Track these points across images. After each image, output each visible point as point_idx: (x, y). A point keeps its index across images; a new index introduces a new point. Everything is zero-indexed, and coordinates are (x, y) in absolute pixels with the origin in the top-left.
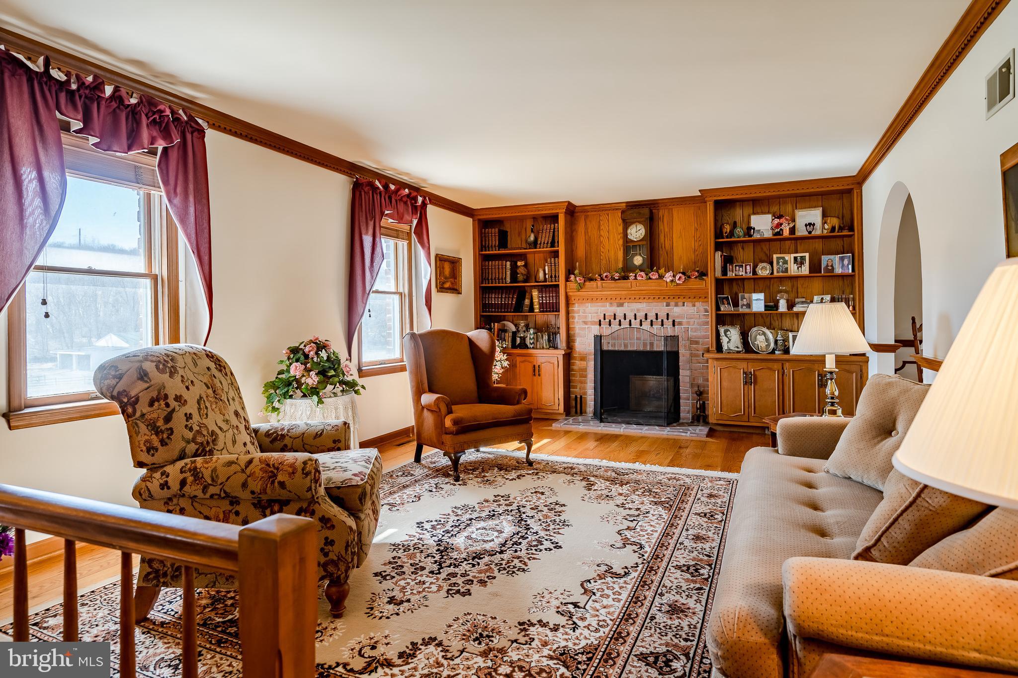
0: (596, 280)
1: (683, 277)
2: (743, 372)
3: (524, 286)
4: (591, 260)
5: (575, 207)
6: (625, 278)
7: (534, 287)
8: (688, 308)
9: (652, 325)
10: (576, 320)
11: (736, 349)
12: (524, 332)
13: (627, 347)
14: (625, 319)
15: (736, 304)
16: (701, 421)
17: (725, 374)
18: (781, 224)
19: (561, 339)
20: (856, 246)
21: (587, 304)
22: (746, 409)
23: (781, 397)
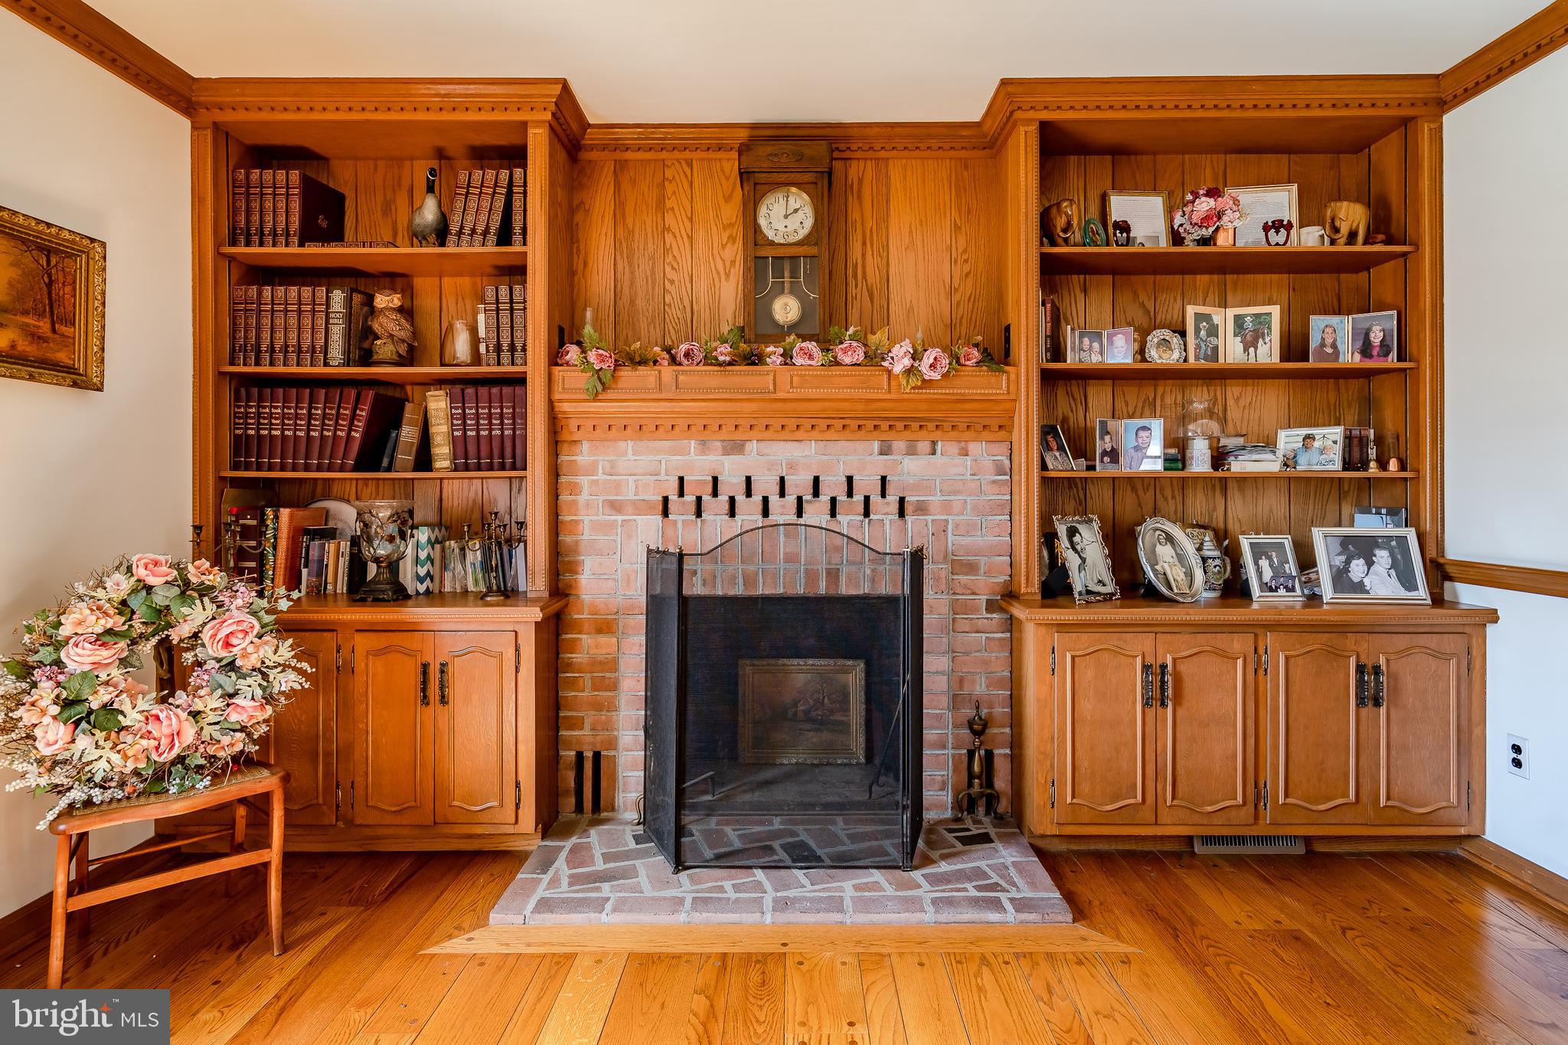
0: (655, 362)
1: (944, 361)
2: (1143, 666)
3: (401, 379)
5: (581, 116)
6: (754, 359)
7: (440, 382)
8: (945, 459)
9: (833, 513)
10: (583, 497)
11: (1100, 589)
12: (391, 539)
13: (755, 584)
14: (749, 493)
17: (1087, 675)
19: (530, 566)
21: (622, 444)
22: (1150, 784)
23: (1251, 742)
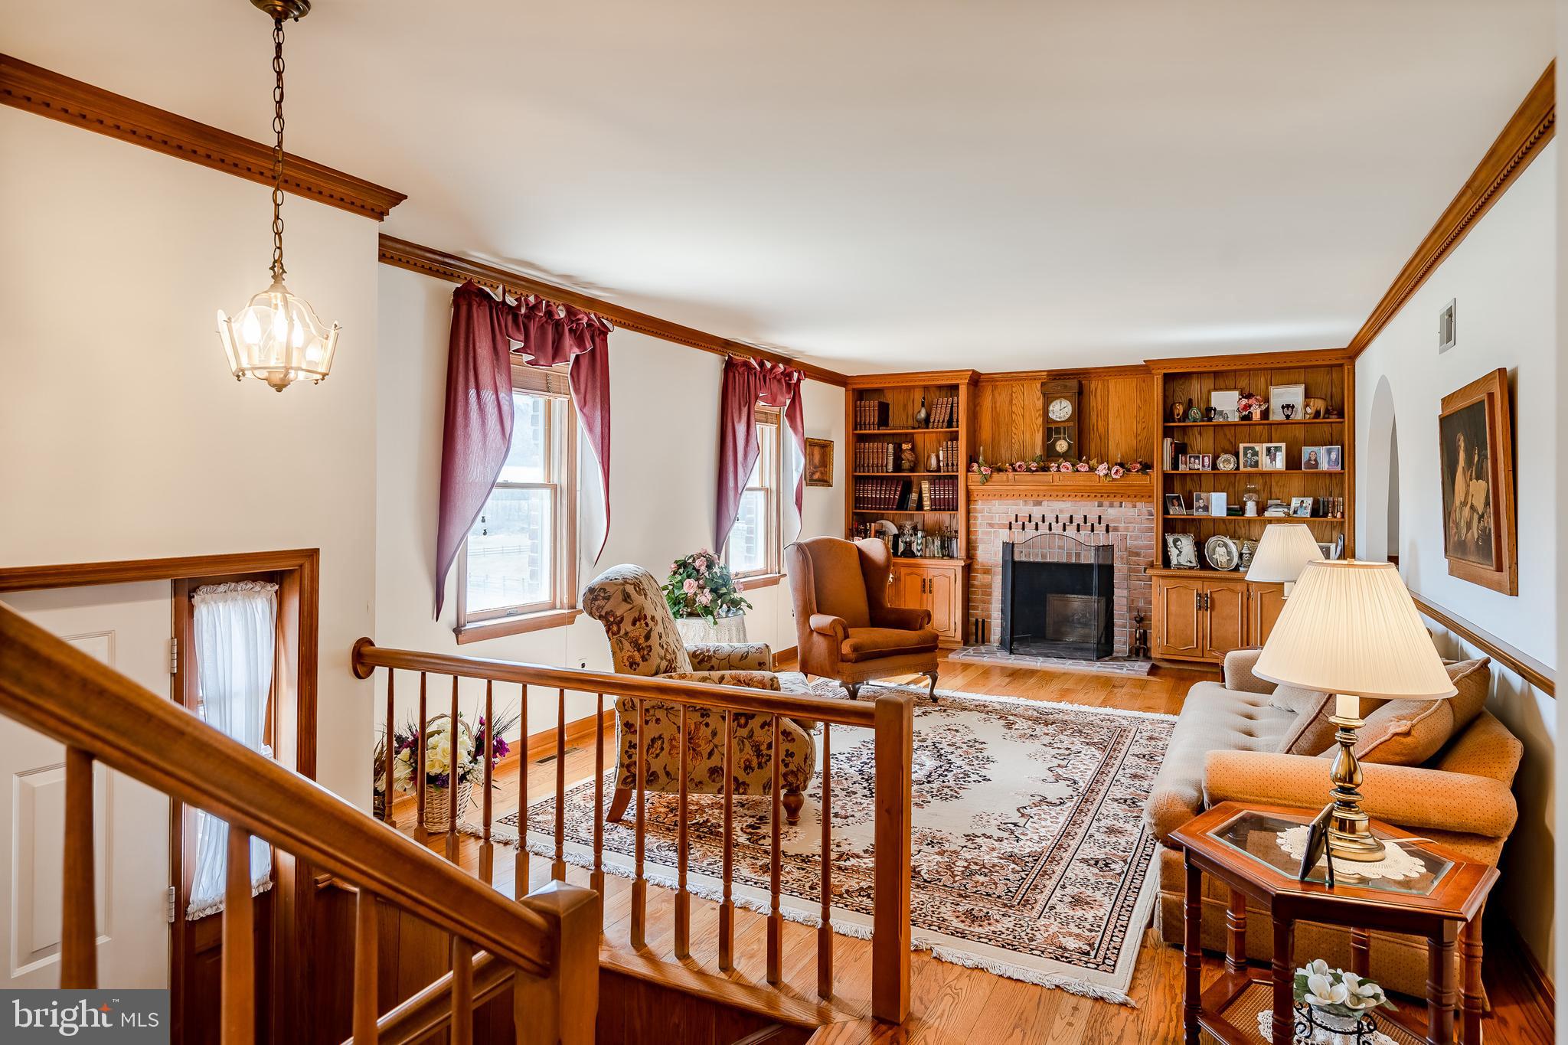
0: (1006, 471)
1: (1121, 471)
2: (1197, 594)
3: (910, 476)
4: (999, 442)
5: (980, 374)
6: (1045, 469)
7: (924, 478)
8: (1127, 509)
9: (1078, 530)
10: (979, 521)
11: (1189, 564)
12: (911, 535)
13: (1046, 557)
14: (1043, 521)
15: (1189, 506)
16: (1141, 655)
17: (1173, 596)
18: (1250, 406)
19: (959, 546)
20: (1346, 438)
21: (994, 501)
22: (1200, 641)
23: (1245, 627)
